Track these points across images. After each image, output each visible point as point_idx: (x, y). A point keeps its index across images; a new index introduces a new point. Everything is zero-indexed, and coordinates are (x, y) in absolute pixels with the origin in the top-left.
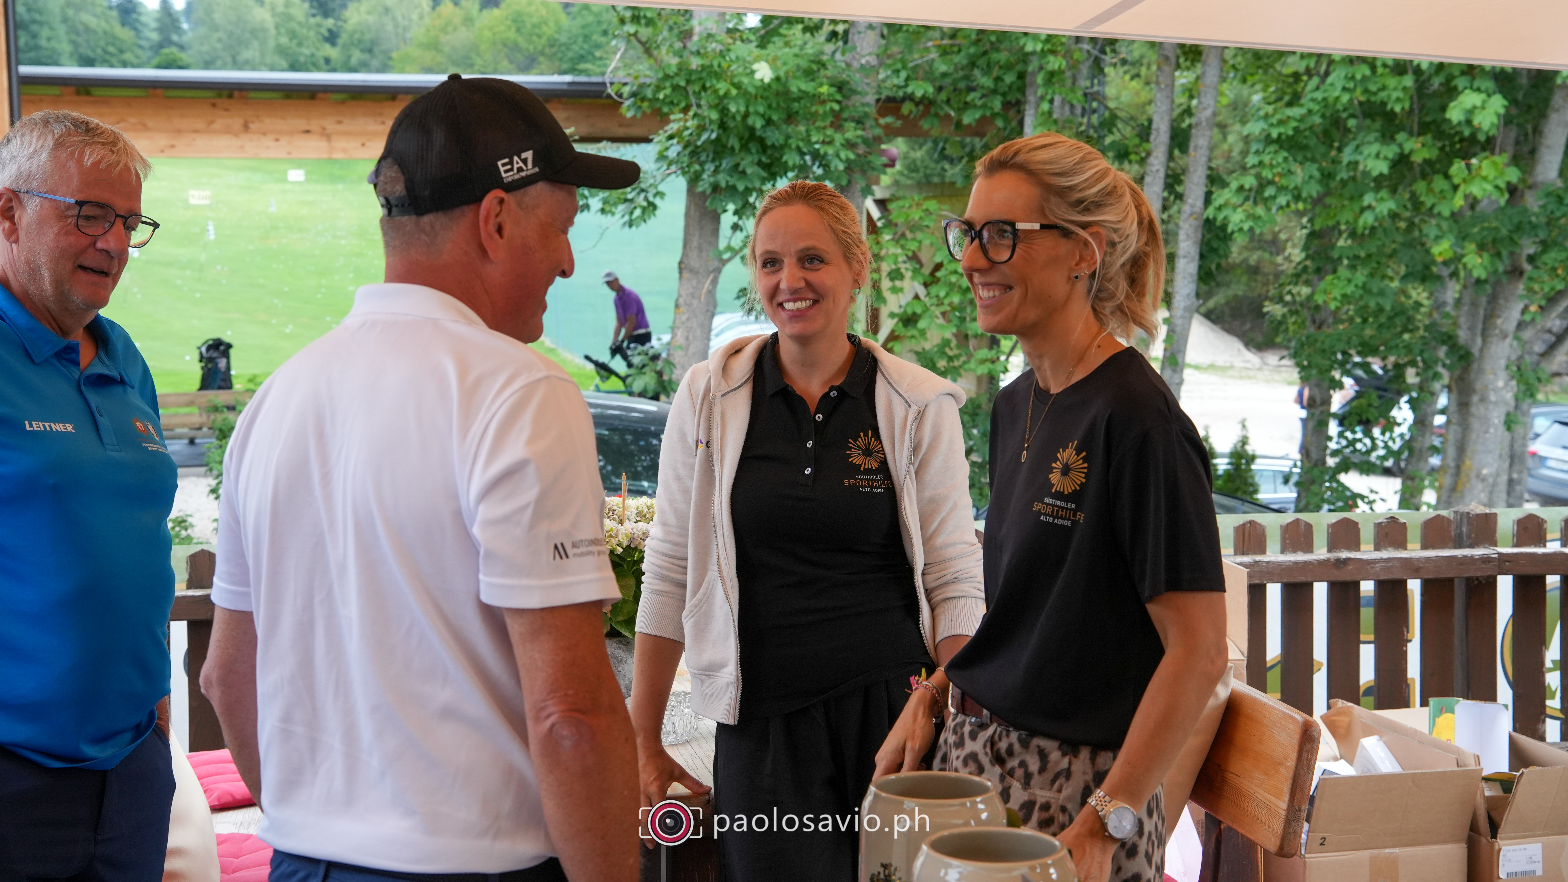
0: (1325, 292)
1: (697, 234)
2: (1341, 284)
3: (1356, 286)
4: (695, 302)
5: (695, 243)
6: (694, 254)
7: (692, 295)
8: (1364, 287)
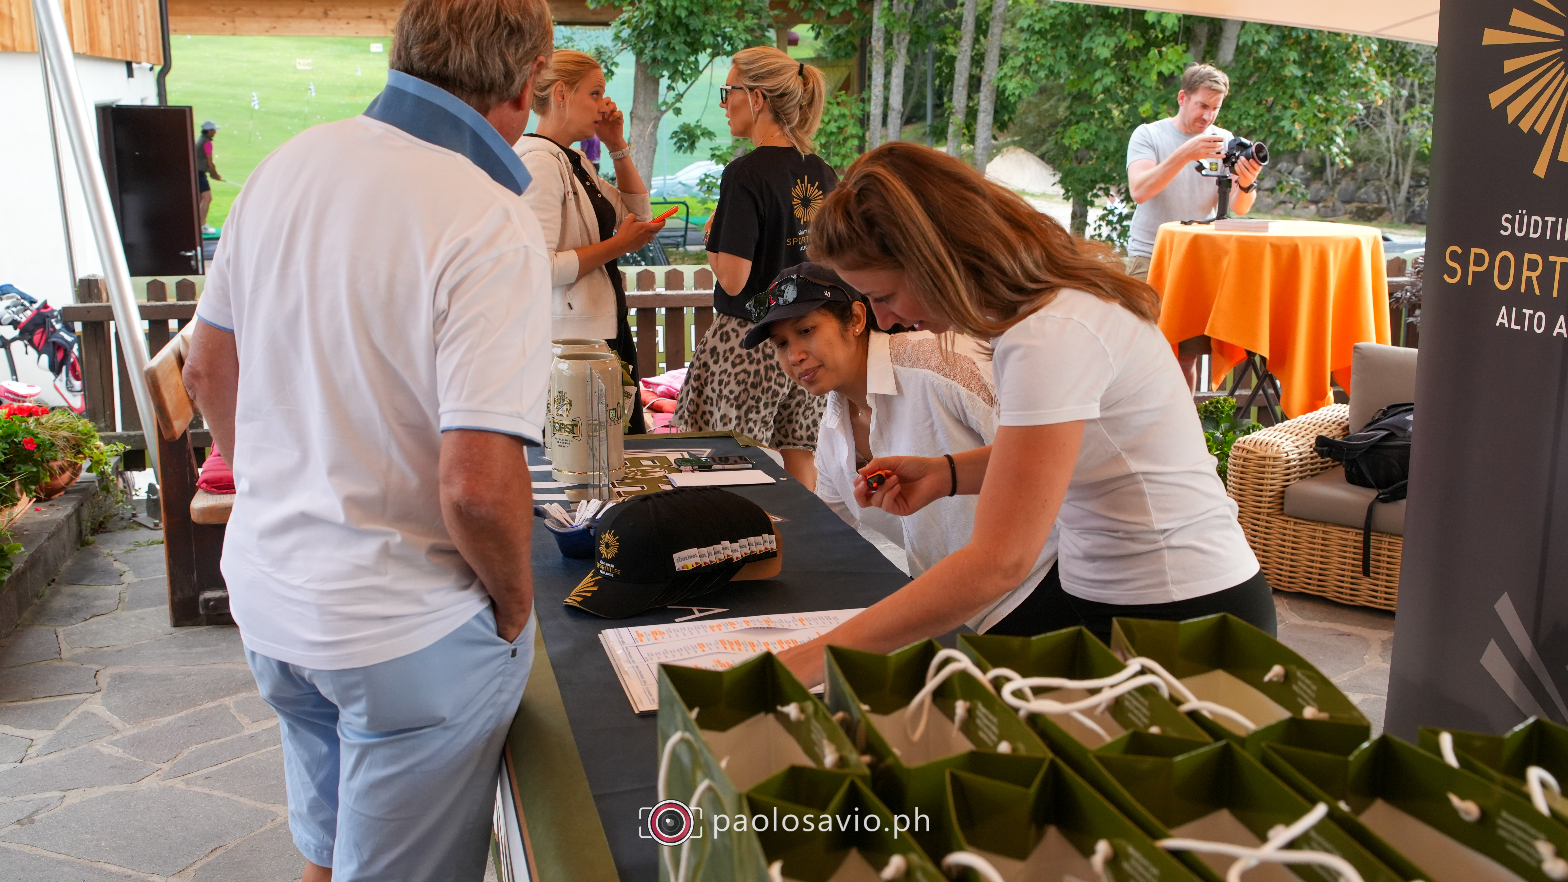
0: (1071, 138)
1: (643, 93)
2: (1080, 133)
3: (1091, 134)
4: (642, 141)
5: (642, 99)
6: (641, 107)
7: (640, 136)
8: (1096, 134)
